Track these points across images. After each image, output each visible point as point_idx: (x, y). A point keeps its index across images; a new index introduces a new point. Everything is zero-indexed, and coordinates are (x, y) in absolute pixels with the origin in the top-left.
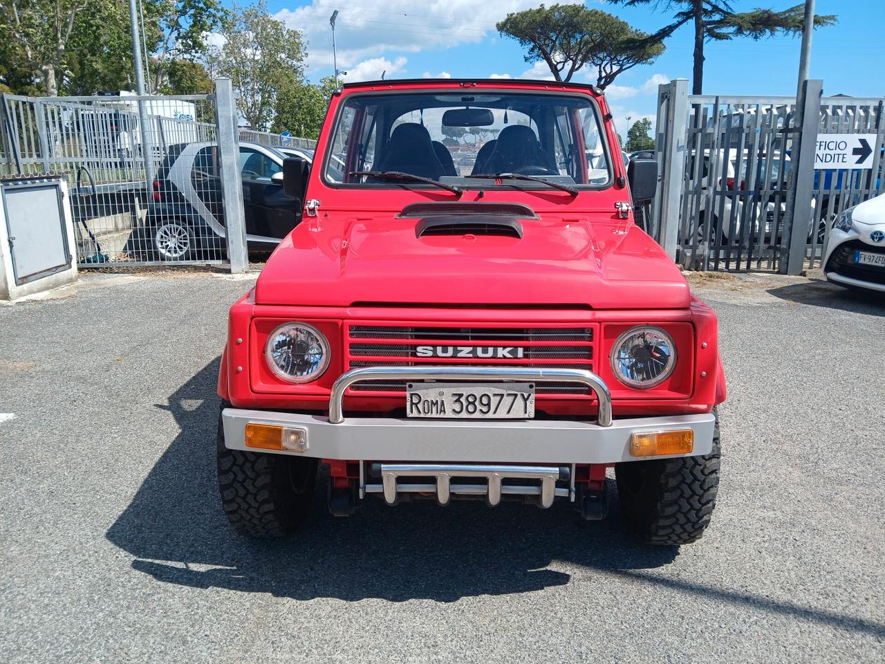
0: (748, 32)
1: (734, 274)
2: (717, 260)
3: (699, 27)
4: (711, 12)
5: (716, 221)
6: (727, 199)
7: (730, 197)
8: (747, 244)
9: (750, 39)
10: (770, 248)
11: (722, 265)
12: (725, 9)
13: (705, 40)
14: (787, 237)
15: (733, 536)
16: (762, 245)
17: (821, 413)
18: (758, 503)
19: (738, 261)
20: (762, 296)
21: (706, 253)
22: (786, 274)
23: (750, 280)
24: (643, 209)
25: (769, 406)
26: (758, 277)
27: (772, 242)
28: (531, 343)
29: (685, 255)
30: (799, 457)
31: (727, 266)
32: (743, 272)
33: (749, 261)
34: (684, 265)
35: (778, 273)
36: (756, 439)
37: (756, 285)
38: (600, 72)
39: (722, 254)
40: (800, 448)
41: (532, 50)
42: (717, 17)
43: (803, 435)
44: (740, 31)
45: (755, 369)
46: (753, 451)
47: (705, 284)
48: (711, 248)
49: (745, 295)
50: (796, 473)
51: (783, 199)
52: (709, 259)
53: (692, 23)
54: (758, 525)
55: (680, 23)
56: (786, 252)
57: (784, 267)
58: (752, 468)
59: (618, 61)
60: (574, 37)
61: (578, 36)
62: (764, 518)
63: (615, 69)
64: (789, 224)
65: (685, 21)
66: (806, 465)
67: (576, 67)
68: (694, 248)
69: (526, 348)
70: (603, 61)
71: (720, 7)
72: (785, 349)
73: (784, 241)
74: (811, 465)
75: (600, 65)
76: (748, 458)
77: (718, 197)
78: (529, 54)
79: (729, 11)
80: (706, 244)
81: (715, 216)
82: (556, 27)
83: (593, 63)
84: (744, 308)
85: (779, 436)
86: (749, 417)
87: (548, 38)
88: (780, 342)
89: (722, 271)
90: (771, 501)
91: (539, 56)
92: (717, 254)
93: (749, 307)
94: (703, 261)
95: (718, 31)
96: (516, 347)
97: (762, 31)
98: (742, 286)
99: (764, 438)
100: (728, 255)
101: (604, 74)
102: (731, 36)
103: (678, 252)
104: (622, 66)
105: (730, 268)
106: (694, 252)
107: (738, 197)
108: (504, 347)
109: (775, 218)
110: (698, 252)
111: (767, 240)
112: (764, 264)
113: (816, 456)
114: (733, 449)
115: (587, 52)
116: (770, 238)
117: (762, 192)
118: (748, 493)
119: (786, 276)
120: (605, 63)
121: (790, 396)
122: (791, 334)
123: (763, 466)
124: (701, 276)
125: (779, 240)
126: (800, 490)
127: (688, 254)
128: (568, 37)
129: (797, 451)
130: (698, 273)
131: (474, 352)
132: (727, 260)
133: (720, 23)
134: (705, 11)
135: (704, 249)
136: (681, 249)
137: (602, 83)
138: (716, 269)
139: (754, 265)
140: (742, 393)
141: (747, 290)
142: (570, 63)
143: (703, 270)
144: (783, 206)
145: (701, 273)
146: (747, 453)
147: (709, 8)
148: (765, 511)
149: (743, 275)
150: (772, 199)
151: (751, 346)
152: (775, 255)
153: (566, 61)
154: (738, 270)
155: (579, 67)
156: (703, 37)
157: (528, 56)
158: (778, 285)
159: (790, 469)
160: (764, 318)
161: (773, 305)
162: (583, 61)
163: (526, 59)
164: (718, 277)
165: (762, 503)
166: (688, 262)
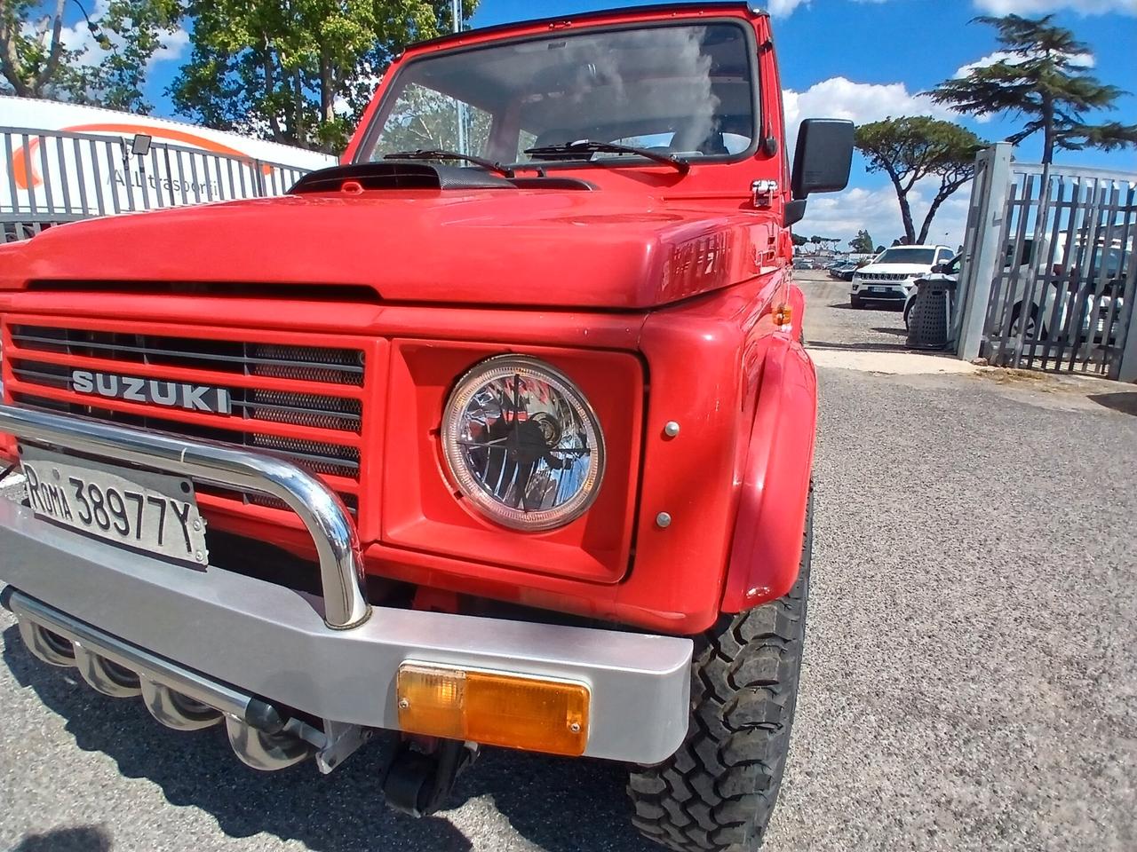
0: (1100, 144)
1: (1051, 375)
2: (1031, 358)
3: (1048, 136)
4: (1062, 123)
5: (1036, 312)
6: (1051, 285)
7: (1055, 284)
8: (1072, 341)
9: (1102, 152)
10: (1100, 347)
11: (1037, 364)
12: (1075, 119)
13: (1055, 149)
14: (1123, 337)
15: (861, 838)
16: (1090, 344)
17: (1128, 579)
18: (954, 760)
19: (1059, 360)
20: (1080, 401)
21: (1019, 346)
22: (1117, 380)
23: (1070, 382)
24: (948, 295)
25: (1045, 555)
26: (1081, 380)
27: (1104, 342)
28: (246, 379)
29: (992, 348)
30: (1069, 662)
31: (1044, 365)
32: (1062, 373)
33: (1073, 361)
34: (989, 360)
35: (1107, 378)
36: (1003, 613)
37: (1077, 388)
38: (944, 181)
39: (1039, 350)
40: (1075, 643)
41: (875, 161)
42: (1068, 127)
43: (1088, 616)
44: (1090, 143)
45: (1041, 495)
46: (989, 636)
47: (1009, 382)
48: (1025, 342)
49: (1059, 397)
50: (1054, 697)
51: (1121, 293)
52: (1023, 356)
53: (1041, 133)
54: (928, 819)
55: (1029, 132)
56: (1119, 354)
57: (1115, 371)
58: (973, 672)
59: (964, 172)
60: (918, 148)
61: (923, 147)
62: (949, 802)
63: (960, 178)
64: (1126, 320)
65: (1036, 129)
66: (1077, 682)
67: (918, 176)
68: (1004, 341)
69: (235, 393)
70: (948, 171)
71: (1071, 118)
72: (1096, 469)
73: (1119, 341)
74: (1085, 682)
75: (944, 175)
76: (974, 649)
77: (1040, 283)
78: (872, 164)
79: (1080, 122)
80: (1020, 336)
81: (1034, 305)
82: (902, 138)
83: (938, 172)
84: (1052, 412)
85: (1046, 614)
86: (1005, 571)
87: (892, 149)
88: (1090, 460)
89: (1036, 370)
90: (982, 757)
91: (881, 166)
92: (1033, 350)
93: (1059, 412)
94: (1014, 356)
95: (1068, 140)
96: (214, 387)
97: (1113, 144)
98: (1057, 388)
99: (1017, 614)
100: (1046, 351)
101: (947, 183)
102: (1082, 147)
103: (983, 344)
104: (966, 175)
105: (1047, 367)
106: (1003, 345)
107: (1066, 284)
108: (195, 385)
109: (1109, 315)
110: (1007, 346)
111: (1098, 339)
112: (1091, 367)
113: (1101, 663)
114: (953, 626)
115: (932, 162)
116: (1101, 339)
117: (1096, 280)
118: (943, 728)
119: (1117, 382)
120: (949, 172)
121: (1085, 543)
122: (1108, 451)
123: (996, 670)
124: (1008, 373)
125: (1112, 341)
126: (1049, 740)
127: (995, 347)
128: (912, 148)
129: (1069, 650)
130: (1005, 370)
131: (145, 390)
132: (1045, 359)
133: (1070, 133)
134: (1056, 121)
135: (1017, 343)
136: (987, 340)
137: (945, 191)
138: (1029, 367)
139: (1078, 367)
140: (1007, 528)
141: (1062, 393)
142: (914, 171)
143: (1012, 367)
144: (1121, 300)
145: (1009, 369)
146: (975, 637)
147: (1061, 119)
148: (959, 781)
149: (1061, 377)
150: (1107, 291)
151: (1045, 460)
152: (1105, 358)
153: (908, 171)
154: (1057, 371)
155: (921, 176)
156: (1053, 146)
157: (870, 166)
158: (1105, 391)
159: (1045, 687)
160: (1076, 427)
161: (1089, 413)
162: (926, 171)
163: (868, 170)
164: (1030, 376)
165: (960, 759)
166: (994, 357)
